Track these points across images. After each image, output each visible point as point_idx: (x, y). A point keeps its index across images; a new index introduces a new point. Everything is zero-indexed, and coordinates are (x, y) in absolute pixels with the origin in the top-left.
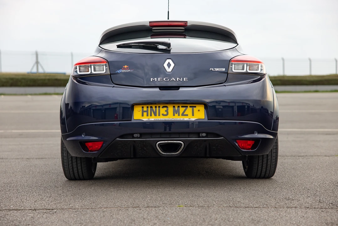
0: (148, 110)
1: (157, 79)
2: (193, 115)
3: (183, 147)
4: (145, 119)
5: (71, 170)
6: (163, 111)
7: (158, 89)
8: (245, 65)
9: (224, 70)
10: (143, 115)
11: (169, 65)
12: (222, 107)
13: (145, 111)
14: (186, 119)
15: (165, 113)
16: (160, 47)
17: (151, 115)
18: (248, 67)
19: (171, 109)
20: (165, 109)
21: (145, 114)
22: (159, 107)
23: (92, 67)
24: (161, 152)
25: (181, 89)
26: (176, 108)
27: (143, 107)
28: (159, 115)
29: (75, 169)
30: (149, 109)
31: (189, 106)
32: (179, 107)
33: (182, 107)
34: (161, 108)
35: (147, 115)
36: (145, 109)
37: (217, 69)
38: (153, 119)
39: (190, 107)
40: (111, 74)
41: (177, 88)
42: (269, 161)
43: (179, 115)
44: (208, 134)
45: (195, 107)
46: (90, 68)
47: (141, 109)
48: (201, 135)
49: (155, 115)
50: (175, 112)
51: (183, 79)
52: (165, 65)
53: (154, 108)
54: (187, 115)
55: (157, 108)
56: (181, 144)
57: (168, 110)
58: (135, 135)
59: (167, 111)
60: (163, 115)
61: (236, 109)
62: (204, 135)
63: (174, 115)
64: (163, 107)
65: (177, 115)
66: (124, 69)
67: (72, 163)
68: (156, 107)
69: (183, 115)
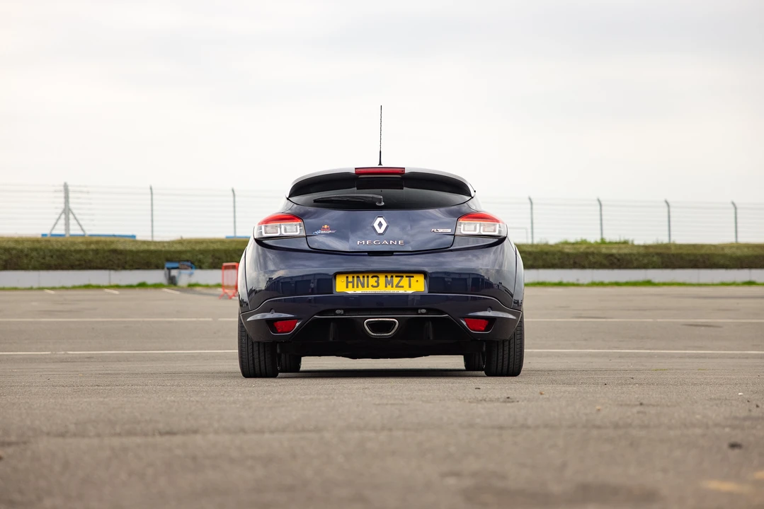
0: (353, 280)
1: (366, 243)
2: (410, 287)
3: (397, 326)
4: (350, 291)
5: (251, 362)
6: (372, 281)
8: (478, 225)
9: (449, 231)
10: (347, 287)
11: (380, 225)
12: (451, 280)
13: (350, 282)
14: (401, 291)
15: (376, 284)
17: (357, 287)
18: (482, 228)
19: (382, 279)
20: (376, 279)
21: (350, 285)
22: (368, 277)
23: (283, 227)
24: (370, 332)
26: (389, 278)
27: (347, 277)
28: (368, 287)
29: (257, 361)
30: (355, 279)
31: (404, 275)
32: (392, 277)
33: (396, 276)
34: (370, 278)
35: (353, 287)
36: (350, 279)
37: (441, 230)
38: (360, 291)
39: (407, 277)
40: (307, 236)
41: (390, 253)
42: (512, 350)
43: (392, 287)
44: (429, 311)
45: (413, 277)
46: (279, 229)
47: (345, 279)
48: (419, 312)
49: (363, 286)
50: (388, 283)
51: (398, 243)
52: (376, 225)
53: (361, 278)
54: (403, 287)
55: (366, 278)
56: (395, 322)
57: (378, 280)
58: (337, 312)
59: (377, 282)
60: (372, 286)
61: (470, 282)
62: (424, 311)
63: (386, 287)
64: (372, 277)
65: (389, 287)
66: (324, 229)
67: (253, 352)
68: (364, 277)
69: (397, 286)
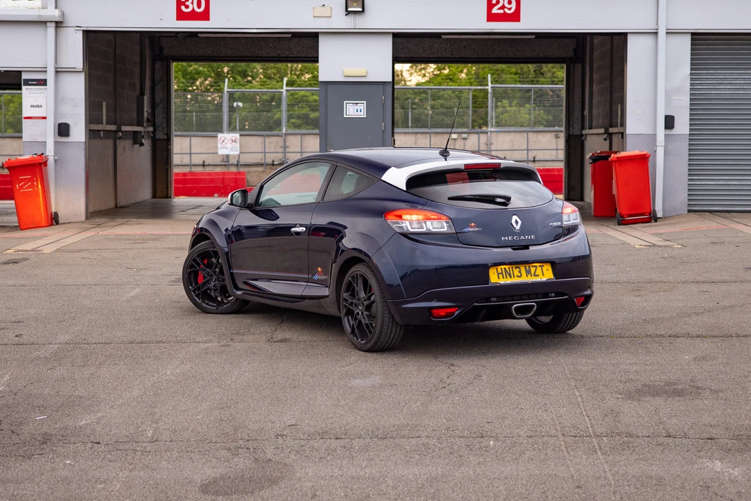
0: (502, 271)
1: (508, 238)
2: (543, 275)
3: (535, 308)
4: (502, 281)
6: (516, 272)
7: (510, 250)
9: (560, 224)
10: (499, 278)
11: (516, 222)
13: (500, 273)
14: (538, 279)
15: (519, 275)
16: (499, 200)
17: (508, 278)
19: (523, 269)
20: (518, 270)
21: (501, 276)
22: (512, 268)
23: (429, 223)
24: (517, 315)
25: (532, 248)
26: (528, 268)
27: (497, 269)
31: (537, 265)
33: (532, 267)
34: (514, 269)
35: (504, 278)
36: (500, 271)
37: (555, 224)
38: (509, 281)
39: (539, 266)
40: (457, 233)
41: (526, 247)
43: (531, 276)
44: (558, 294)
45: (544, 266)
46: (424, 225)
47: (495, 270)
48: (550, 296)
49: (512, 277)
50: (528, 272)
51: (531, 237)
52: (513, 222)
53: (508, 270)
54: (538, 275)
55: (511, 270)
56: (534, 306)
57: (520, 271)
58: (492, 299)
60: (517, 276)
62: (553, 295)
63: (527, 276)
64: (516, 268)
65: (529, 276)
66: (471, 227)
68: (509, 268)
69: (535, 275)
